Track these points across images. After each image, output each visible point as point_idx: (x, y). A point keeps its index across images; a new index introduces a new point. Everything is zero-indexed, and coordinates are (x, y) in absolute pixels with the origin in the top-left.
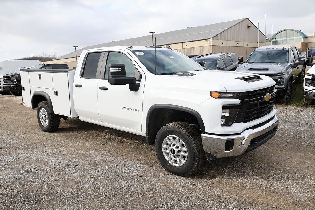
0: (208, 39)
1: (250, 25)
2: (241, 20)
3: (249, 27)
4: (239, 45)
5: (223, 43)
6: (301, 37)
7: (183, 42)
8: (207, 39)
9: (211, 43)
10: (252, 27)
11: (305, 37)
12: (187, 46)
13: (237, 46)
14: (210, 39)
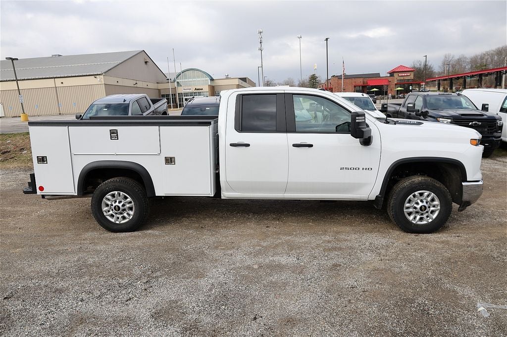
0: (98, 75)
1: (148, 60)
2: (137, 53)
3: (146, 62)
4: (138, 85)
5: (118, 82)
6: (208, 79)
7: (55, 78)
8: (96, 75)
9: (103, 80)
10: (150, 63)
11: (212, 80)
12: (62, 83)
13: (135, 86)
14: (100, 75)
